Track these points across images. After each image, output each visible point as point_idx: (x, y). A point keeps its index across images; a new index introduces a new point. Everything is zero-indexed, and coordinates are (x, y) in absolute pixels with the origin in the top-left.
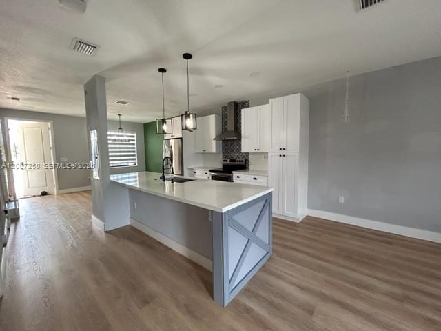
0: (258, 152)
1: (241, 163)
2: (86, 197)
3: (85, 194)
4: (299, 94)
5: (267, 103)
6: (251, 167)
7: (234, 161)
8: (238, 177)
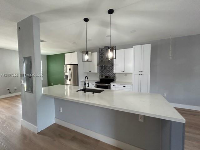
0: (124, 72)
1: (112, 78)
2: (7, 103)
3: (6, 101)
4: (150, 44)
5: (132, 48)
6: (117, 80)
7: (107, 77)
8: (114, 86)
